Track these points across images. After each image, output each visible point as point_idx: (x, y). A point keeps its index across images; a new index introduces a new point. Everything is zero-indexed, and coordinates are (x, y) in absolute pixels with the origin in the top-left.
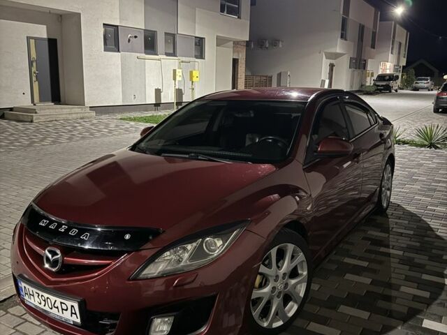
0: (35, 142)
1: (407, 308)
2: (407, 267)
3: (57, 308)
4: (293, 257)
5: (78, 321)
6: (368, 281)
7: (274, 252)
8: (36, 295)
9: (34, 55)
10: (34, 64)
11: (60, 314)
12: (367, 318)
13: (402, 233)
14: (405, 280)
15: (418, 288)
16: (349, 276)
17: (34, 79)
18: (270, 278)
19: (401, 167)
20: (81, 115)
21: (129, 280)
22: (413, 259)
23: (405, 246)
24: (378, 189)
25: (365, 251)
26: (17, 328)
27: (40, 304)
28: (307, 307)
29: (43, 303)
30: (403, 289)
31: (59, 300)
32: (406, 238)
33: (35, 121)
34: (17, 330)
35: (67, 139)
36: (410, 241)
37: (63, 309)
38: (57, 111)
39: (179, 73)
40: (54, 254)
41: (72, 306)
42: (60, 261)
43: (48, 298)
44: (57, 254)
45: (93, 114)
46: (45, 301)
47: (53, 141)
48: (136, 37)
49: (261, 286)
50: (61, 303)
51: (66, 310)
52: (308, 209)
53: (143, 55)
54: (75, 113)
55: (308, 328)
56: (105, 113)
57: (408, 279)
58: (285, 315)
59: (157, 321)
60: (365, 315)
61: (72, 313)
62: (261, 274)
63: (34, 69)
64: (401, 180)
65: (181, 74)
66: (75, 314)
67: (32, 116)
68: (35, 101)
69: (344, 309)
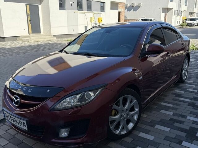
0: (28, 51)
1: (189, 127)
2: (192, 107)
3: (18, 123)
4: (131, 102)
5: (27, 129)
6: (171, 113)
7: (121, 99)
8: (10, 117)
9: (29, 13)
10: (29, 16)
11: (19, 126)
12: (168, 131)
13: (191, 91)
14: (190, 113)
15: (196, 117)
16: (162, 111)
17: (29, 23)
18: (119, 111)
19: (195, 61)
20: (50, 39)
21: (48, 111)
22: (195, 103)
23: (192, 97)
24: (180, 70)
25: (172, 100)
26: (7, 131)
27: (12, 121)
28: (139, 125)
29: (13, 121)
30: (188, 118)
31: (18, 120)
32: (194, 94)
33: (29, 42)
34: (7, 132)
35: (42, 49)
36: (195, 95)
37: (20, 124)
38: (39, 37)
39: (93, 19)
40: (16, 98)
41: (24, 122)
42: (19, 102)
43: (14, 118)
44: (18, 99)
45: (55, 38)
46: (13, 120)
47: (36, 50)
48: (73, 3)
49: (115, 115)
50: (19, 121)
51: (22, 124)
52: (140, 79)
53: (77, 11)
54: (47, 38)
55: (139, 135)
56: (60, 38)
57: (192, 113)
58: (127, 128)
59: (63, 130)
60: (168, 130)
61: (24, 126)
62: (114, 109)
63: (29, 19)
64: (194, 67)
65: (94, 19)
66: (25, 126)
67: (28, 39)
68: (30, 33)
69: (158, 127)
